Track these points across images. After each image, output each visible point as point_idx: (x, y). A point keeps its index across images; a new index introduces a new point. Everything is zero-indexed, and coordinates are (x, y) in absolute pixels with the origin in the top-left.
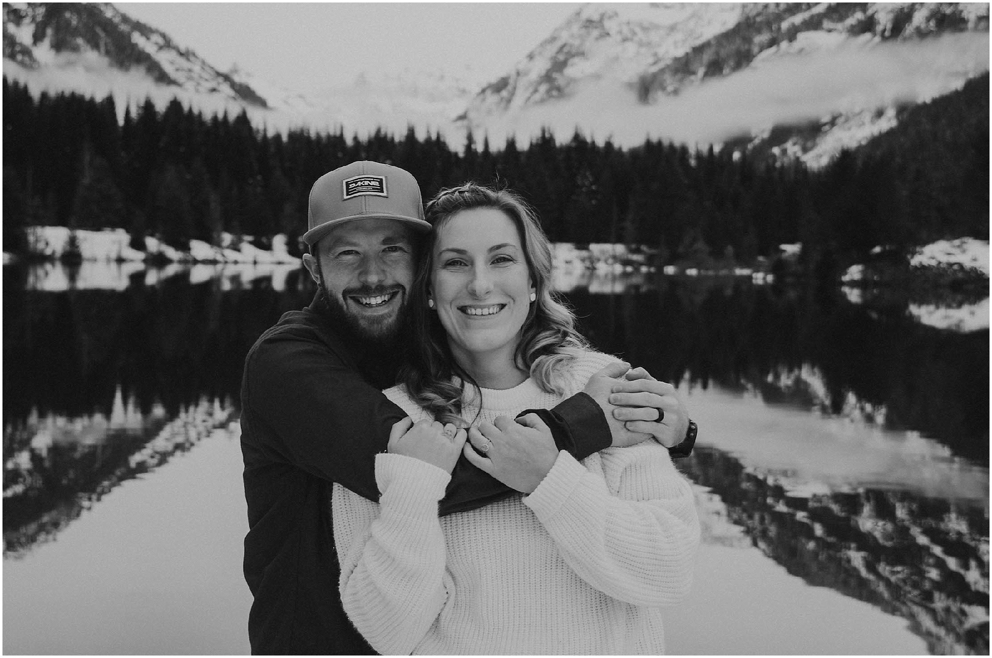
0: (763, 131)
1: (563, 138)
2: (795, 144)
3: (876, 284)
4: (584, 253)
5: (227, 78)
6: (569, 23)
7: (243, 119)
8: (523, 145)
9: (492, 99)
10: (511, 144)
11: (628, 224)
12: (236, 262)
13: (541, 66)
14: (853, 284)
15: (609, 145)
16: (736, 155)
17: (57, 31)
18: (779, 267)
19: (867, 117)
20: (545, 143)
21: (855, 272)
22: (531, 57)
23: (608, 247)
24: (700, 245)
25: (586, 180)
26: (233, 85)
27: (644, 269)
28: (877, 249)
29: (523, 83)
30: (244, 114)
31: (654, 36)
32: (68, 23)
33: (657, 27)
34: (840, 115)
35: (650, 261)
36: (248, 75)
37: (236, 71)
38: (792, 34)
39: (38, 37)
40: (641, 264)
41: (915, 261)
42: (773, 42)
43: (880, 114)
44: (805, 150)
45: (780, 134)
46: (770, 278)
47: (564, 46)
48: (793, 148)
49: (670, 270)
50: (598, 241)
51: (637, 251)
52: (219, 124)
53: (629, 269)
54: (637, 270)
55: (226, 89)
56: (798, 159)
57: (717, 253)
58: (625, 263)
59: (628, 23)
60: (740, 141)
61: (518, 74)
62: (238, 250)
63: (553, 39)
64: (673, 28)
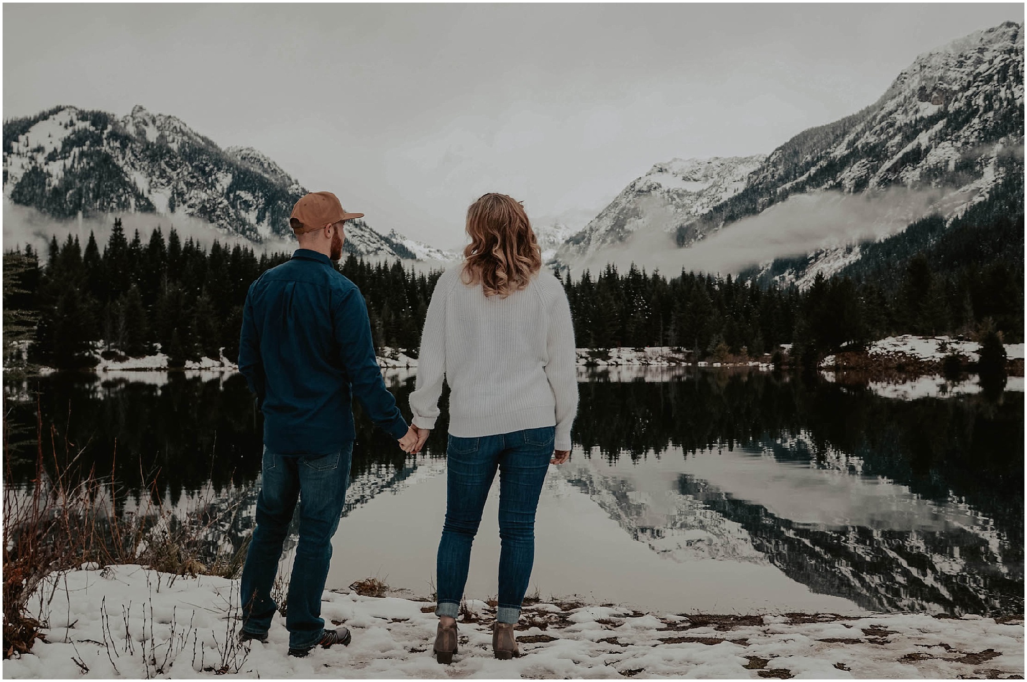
0: (767, 265)
1: (623, 272)
2: (790, 274)
3: (845, 368)
4: (641, 354)
5: (387, 240)
6: (626, 193)
7: (398, 267)
8: (594, 279)
9: (573, 248)
10: (586, 278)
11: (671, 333)
12: (394, 367)
13: (607, 223)
14: (829, 368)
15: (656, 277)
16: (749, 283)
17: (273, 213)
18: (777, 359)
19: (840, 253)
20: (610, 277)
21: (829, 360)
22: (599, 217)
23: (657, 349)
24: (722, 345)
25: (640, 302)
26: (391, 245)
27: (684, 364)
28: (845, 344)
29: (595, 236)
30: (399, 263)
31: (687, 201)
32: (280, 208)
33: (689, 194)
34: (822, 252)
35: (688, 358)
36: (403, 238)
37: (393, 235)
38: (784, 196)
39: (260, 219)
40: (682, 361)
41: (872, 351)
42: (771, 202)
43: (849, 250)
44: (797, 278)
45: (780, 266)
46: (772, 367)
47: (623, 209)
48: (789, 276)
49: (702, 364)
50: (652, 345)
51: (679, 351)
52: (382, 271)
53: (673, 364)
54: (679, 364)
55: (386, 247)
56: (792, 283)
57: (735, 351)
58: (670, 360)
59: (668, 192)
60: (751, 272)
61: (591, 230)
62: (397, 359)
63: (615, 204)
64: (700, 195)
